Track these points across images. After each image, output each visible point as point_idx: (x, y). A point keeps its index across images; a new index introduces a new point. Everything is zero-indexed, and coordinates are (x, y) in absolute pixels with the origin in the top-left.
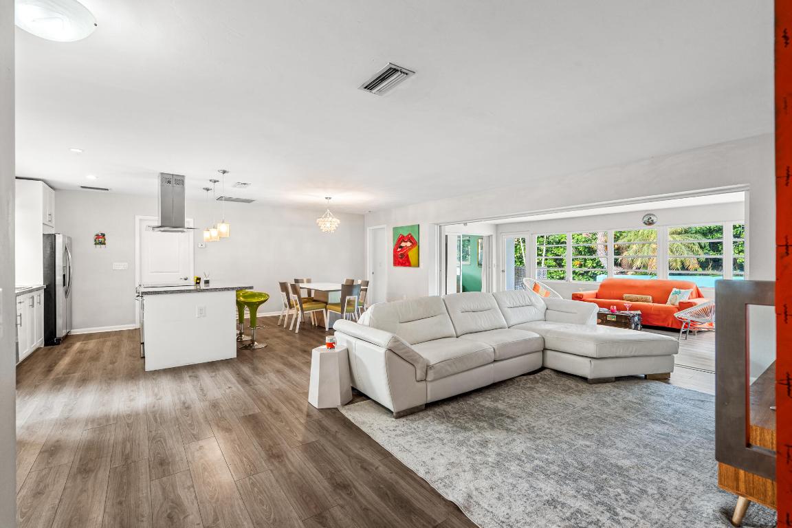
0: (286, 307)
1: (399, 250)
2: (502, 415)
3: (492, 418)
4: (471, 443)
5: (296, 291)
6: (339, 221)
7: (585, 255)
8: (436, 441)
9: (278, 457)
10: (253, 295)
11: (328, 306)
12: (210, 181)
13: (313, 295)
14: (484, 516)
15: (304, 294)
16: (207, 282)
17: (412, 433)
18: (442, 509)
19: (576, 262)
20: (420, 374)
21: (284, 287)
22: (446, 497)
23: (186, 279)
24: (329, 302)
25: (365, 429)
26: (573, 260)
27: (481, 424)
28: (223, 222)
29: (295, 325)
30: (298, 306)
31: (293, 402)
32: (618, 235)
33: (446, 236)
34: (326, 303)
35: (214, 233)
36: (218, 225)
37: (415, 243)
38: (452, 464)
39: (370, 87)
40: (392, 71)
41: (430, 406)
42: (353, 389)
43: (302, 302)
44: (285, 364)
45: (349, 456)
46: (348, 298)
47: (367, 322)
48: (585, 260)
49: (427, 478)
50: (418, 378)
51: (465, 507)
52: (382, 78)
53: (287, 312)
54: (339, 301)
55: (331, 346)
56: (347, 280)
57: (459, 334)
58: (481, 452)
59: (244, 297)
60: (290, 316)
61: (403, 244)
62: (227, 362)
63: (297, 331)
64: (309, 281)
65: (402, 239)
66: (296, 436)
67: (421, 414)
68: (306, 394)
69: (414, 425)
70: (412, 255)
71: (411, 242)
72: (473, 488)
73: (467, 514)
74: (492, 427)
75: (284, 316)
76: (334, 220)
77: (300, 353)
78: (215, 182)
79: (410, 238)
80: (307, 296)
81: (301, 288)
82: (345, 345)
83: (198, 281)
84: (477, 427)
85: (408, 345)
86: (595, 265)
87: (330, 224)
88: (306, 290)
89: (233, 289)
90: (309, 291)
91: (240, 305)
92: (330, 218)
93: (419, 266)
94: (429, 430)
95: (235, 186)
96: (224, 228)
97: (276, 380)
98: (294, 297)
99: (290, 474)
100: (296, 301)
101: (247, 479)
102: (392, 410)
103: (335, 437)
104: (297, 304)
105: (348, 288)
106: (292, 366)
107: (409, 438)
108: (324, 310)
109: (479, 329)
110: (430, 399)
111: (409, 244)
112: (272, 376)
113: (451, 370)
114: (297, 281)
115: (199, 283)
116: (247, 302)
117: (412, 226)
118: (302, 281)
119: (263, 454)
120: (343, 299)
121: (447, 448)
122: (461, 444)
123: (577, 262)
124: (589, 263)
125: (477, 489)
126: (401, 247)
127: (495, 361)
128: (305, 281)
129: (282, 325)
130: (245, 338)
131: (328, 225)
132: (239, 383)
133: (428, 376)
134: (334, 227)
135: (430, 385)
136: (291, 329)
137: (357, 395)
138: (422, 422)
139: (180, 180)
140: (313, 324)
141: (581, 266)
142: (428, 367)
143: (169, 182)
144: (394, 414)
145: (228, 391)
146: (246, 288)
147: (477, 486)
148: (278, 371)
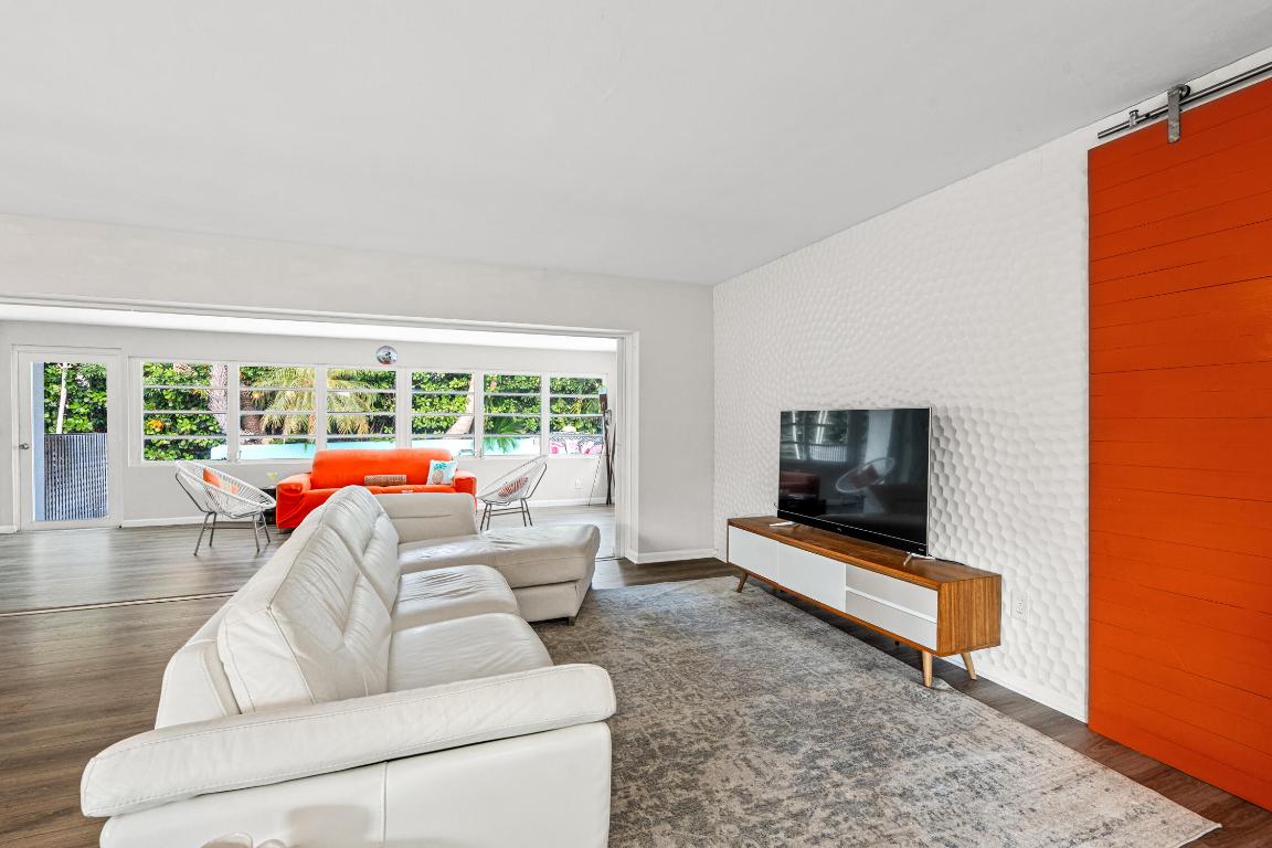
7: (174, 408)
19: (153, 421)
26: (146, 419)
32: (250, 373)
48: (174, 418)
86: (194, 428)
123: (156, 424)
124: (185, 425)
141: (164, 430)
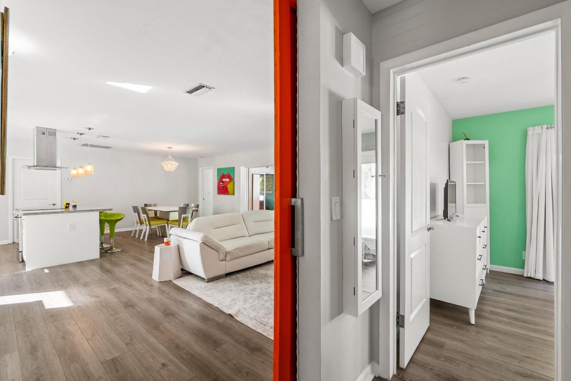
0: (138, 223)
1: (221, 183)
2: (268, 276)
3: (262, 278)
4: (247, 290)
5: (145, 212)
6: (177, 164)
8: (228, 291)
9: (132, 306)
10: (113, 215)
11: (169, 222)
12: (78, 133)
13: (158, 215)
14: (244, 317)
15: (152, 214)
16: (75, 206)
17: (215, 288)
18: (223, 317)
20: (222, 257)
21: (135, 209)
22: (226, 312)
23: (54, 205)
24: (170, 219)
25: (187, 289)
27: (255, 281)
28: (89, 164)
29: (144, 236)
30: (147, 223)
31: (142, 280)
33: (253, 175)
34: (168, 220)
35: (81, 171)
36: (85, 165)
37: (232, 179)
38: (234, 300)
39: (190, 92)
40: (201, 87)
41: (228, 275)
42: (182, 270)
43: (150, 219)
44: (136, 260)
45: (176, 302)
46: (183, 216)
47: (191, 228)
49: (219, 307)
50: (220, 259)
51: (235, 315)
52: (197, 89)
53: (138, 227)
54: (178, 219)
55: (168, 243)
56: (184, 204)
57: (250, 235)
58: (251, 293)
59: (105, 217)
60: (141, 231)
61: (224, 180)
62: (92, 261)
63: (146, 240)
64: (155, 205)
65: (223, 176)
66: (144, 296)
67: (222, 279)
68: (151, 275)
69: (217, 285)
70: (229, 187)
71: (229, 178)
72: (241, 308)
73: (236, 318)
74: (261, 282)
75: (136, 231)
76: (174, 163)
77: (148, 253)
78: (81, 134)
79: (229, 176)
80: (154, 216)
81: (149, 210)
82: (177, 243)
83: (68, 206)
84: (253, 283)
85: (218, 242)
87: (171, 166)
88: (153, 211)
89: (97, 210)
90: (156, 212)
91: (102, 223)
92: (171, 162)
93: (234, 194)
94: (225, 287)
95: (97, 138)
96: (89, 168)
97: (130, 269)
98: (143, 216)
99: (139, 313)
100: (145, 219)
101: (112, 317)
102: (205, 278)
103: (168, 294)
104: (146, 221)
105: (183, 210)
106: (141, 261)
107: (213, 291)
108: (166, 225)
109: (263, 232)
110: (228, 271)
111: (227, 180)
112: (127, 267)
113: (241, 254)
114: (146, 205)
115: (68, 207)
116: (107, 220)
117: (230, 168)
118: (150, 206)
119: (122, 306)
120: (180, 217)
121: (233, 293)
122: (241, 291)
125: (244, 308)
126: (222, 182)
127: (269, 249)
128: (152, 205)
129: (134, 236)
130: (105, 246)
131: (170, 166)
132: (103, 272)
133: (227, 257)
134: (174, 168)
135: (228, 263)
136: (141, 238)
137: (185, 273)
138: (222, 283)
139: (53, 133)
140: (158, 235)
142: (227, 253)
143: (44, 133)
144: (206, 280)
145: (94, 277)
146: (107, 210)
147: (244, 307)
148: (132, 264)
